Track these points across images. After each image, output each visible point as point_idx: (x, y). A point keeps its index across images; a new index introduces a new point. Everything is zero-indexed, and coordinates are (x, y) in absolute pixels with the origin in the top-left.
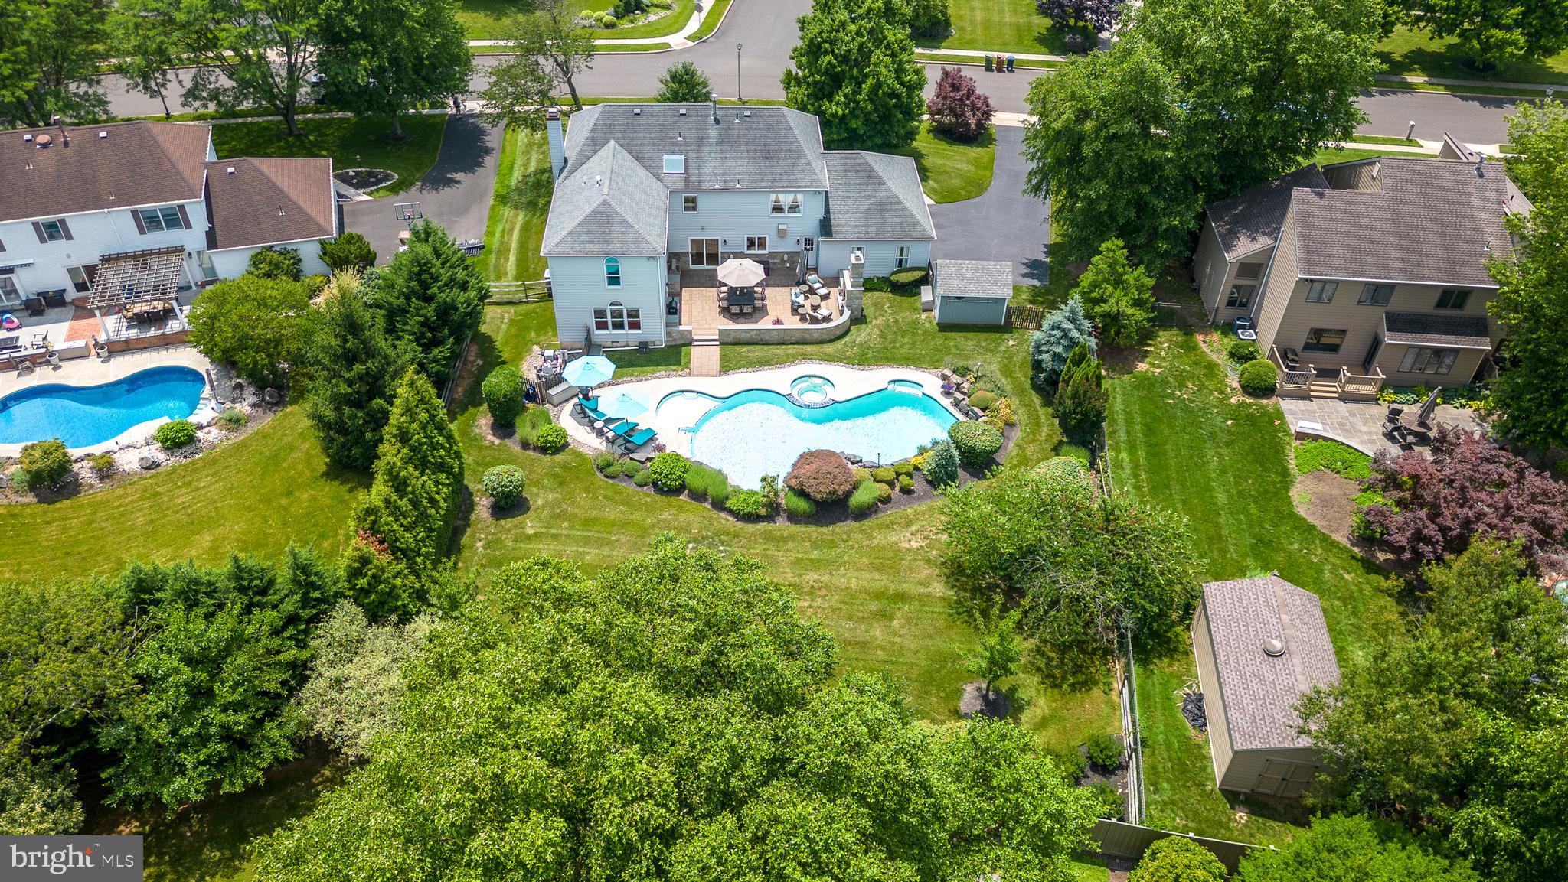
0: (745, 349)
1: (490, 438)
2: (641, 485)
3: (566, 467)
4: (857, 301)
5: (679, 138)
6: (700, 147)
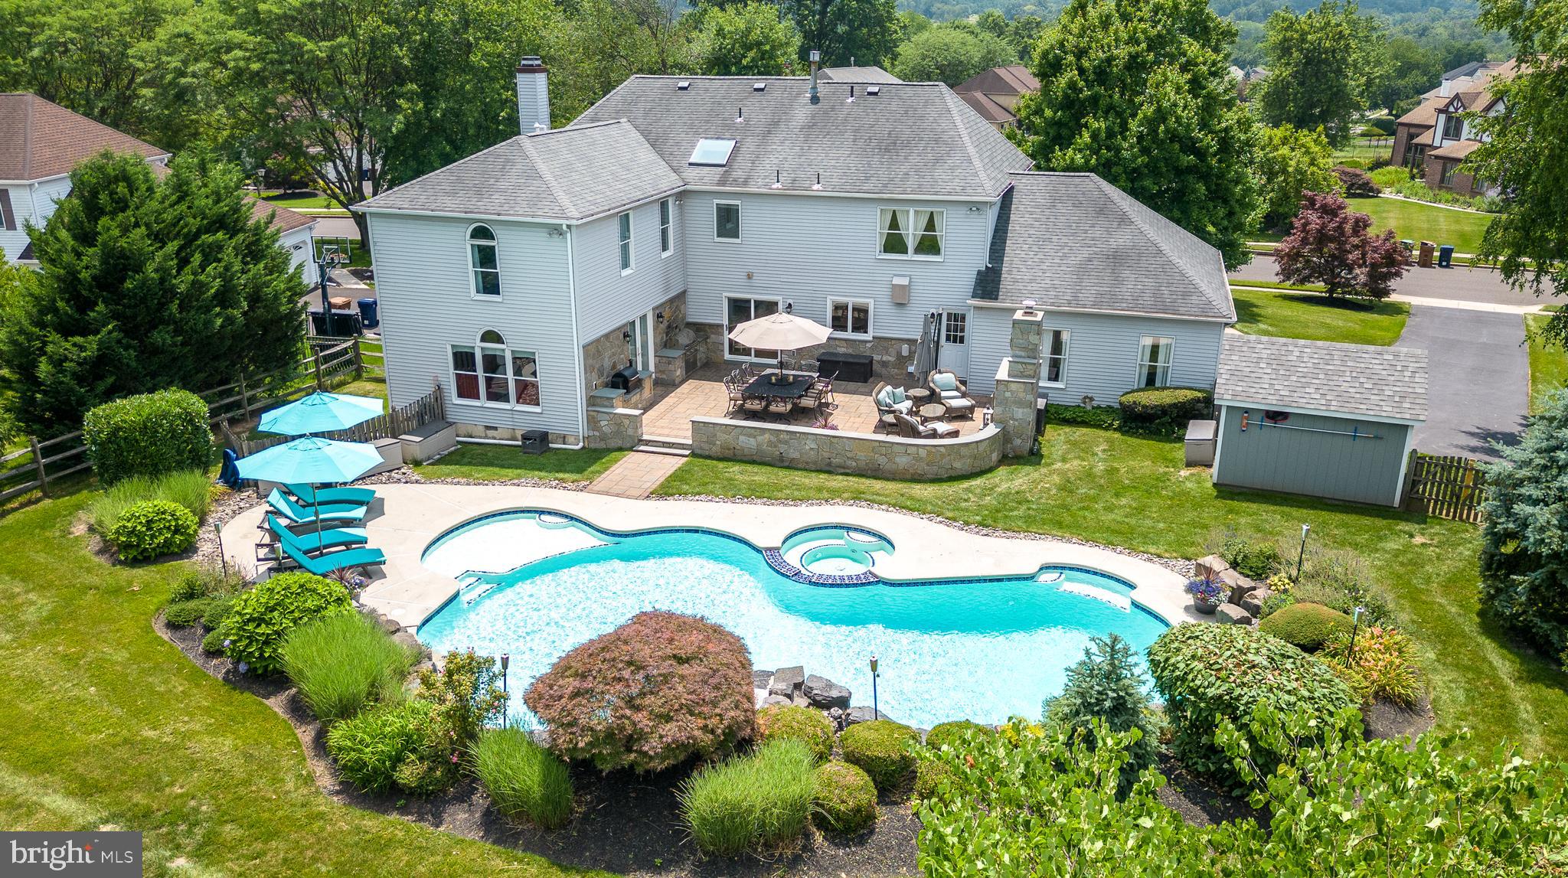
0: (734, 469)
2: (210, 652)
3: (116, 590)
4: (1021, 410)
5: (739, 120)
6: (769, 132)
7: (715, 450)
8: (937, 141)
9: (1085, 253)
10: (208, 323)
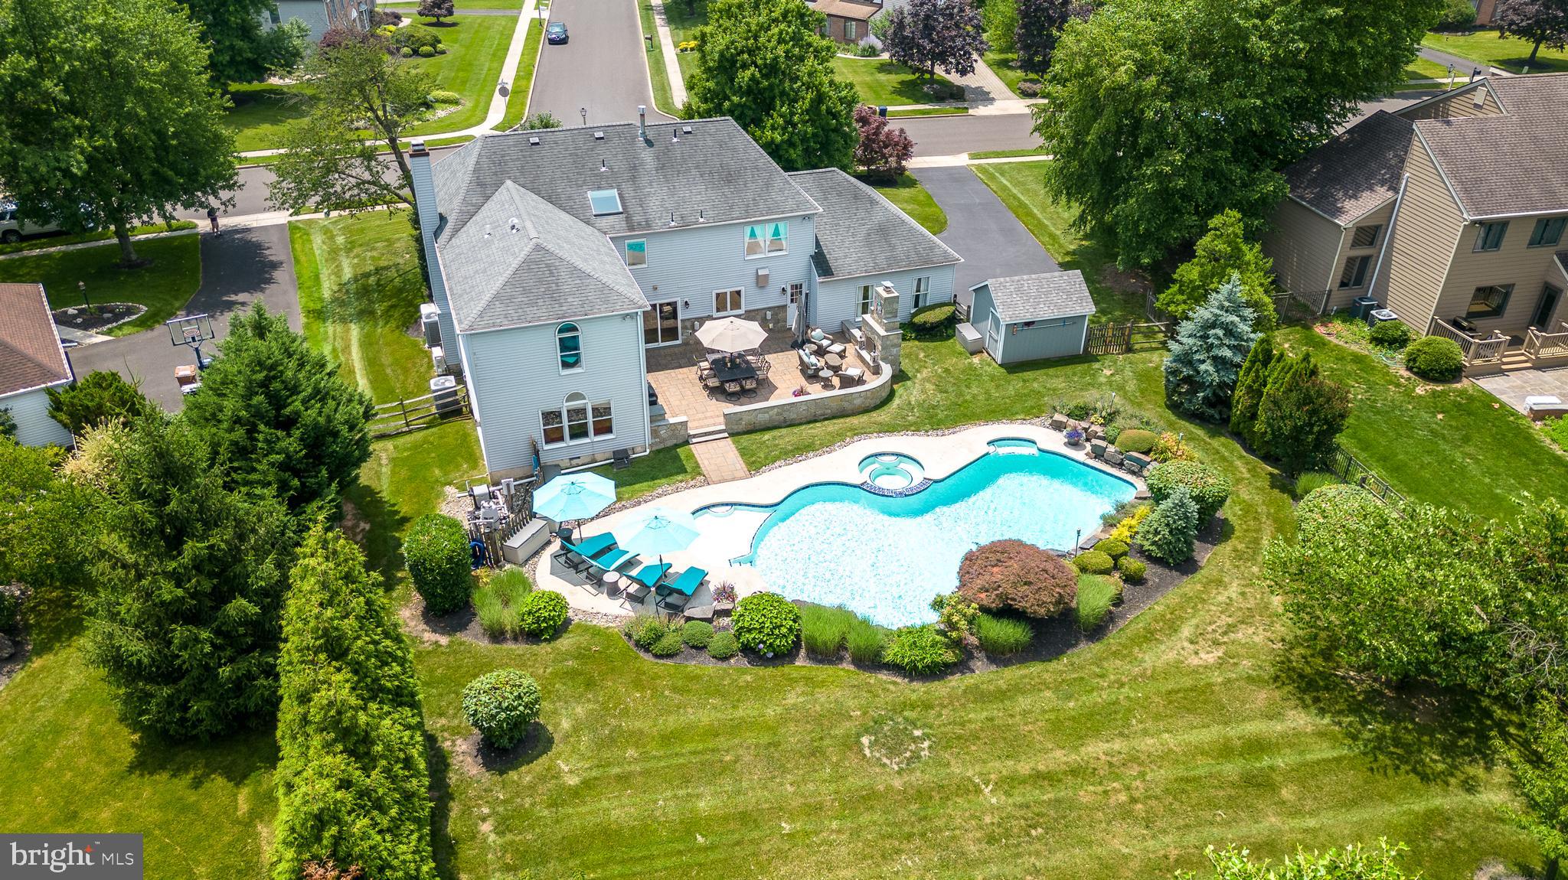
0: (767, 436)
1: (429, 636)
2: (724, 658)
3: (581, 655)
4: (895, 349)
5: (604, 169)
6: (635, 177)
9: (864, 230)
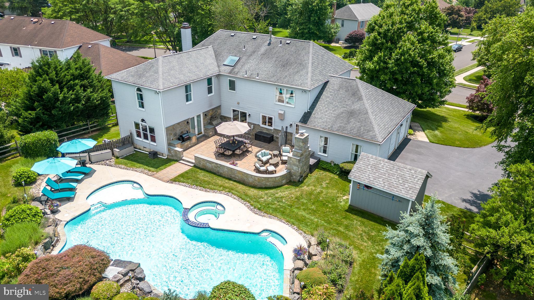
4: (295, 167)
5: (244, 49)
6: (251, 55)
7: (201, 166)
8: (300, 64)
9: (342, 110)
10: (69, 108)
